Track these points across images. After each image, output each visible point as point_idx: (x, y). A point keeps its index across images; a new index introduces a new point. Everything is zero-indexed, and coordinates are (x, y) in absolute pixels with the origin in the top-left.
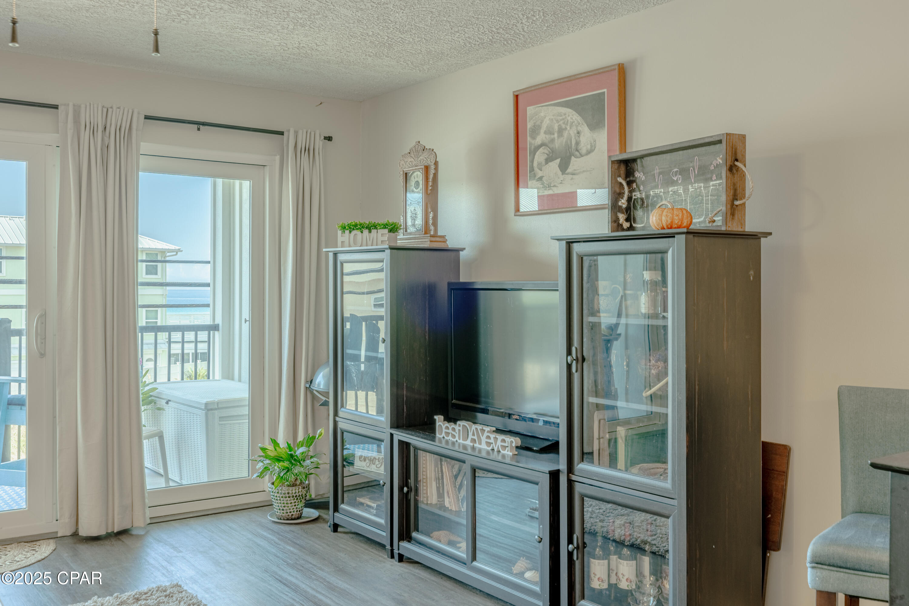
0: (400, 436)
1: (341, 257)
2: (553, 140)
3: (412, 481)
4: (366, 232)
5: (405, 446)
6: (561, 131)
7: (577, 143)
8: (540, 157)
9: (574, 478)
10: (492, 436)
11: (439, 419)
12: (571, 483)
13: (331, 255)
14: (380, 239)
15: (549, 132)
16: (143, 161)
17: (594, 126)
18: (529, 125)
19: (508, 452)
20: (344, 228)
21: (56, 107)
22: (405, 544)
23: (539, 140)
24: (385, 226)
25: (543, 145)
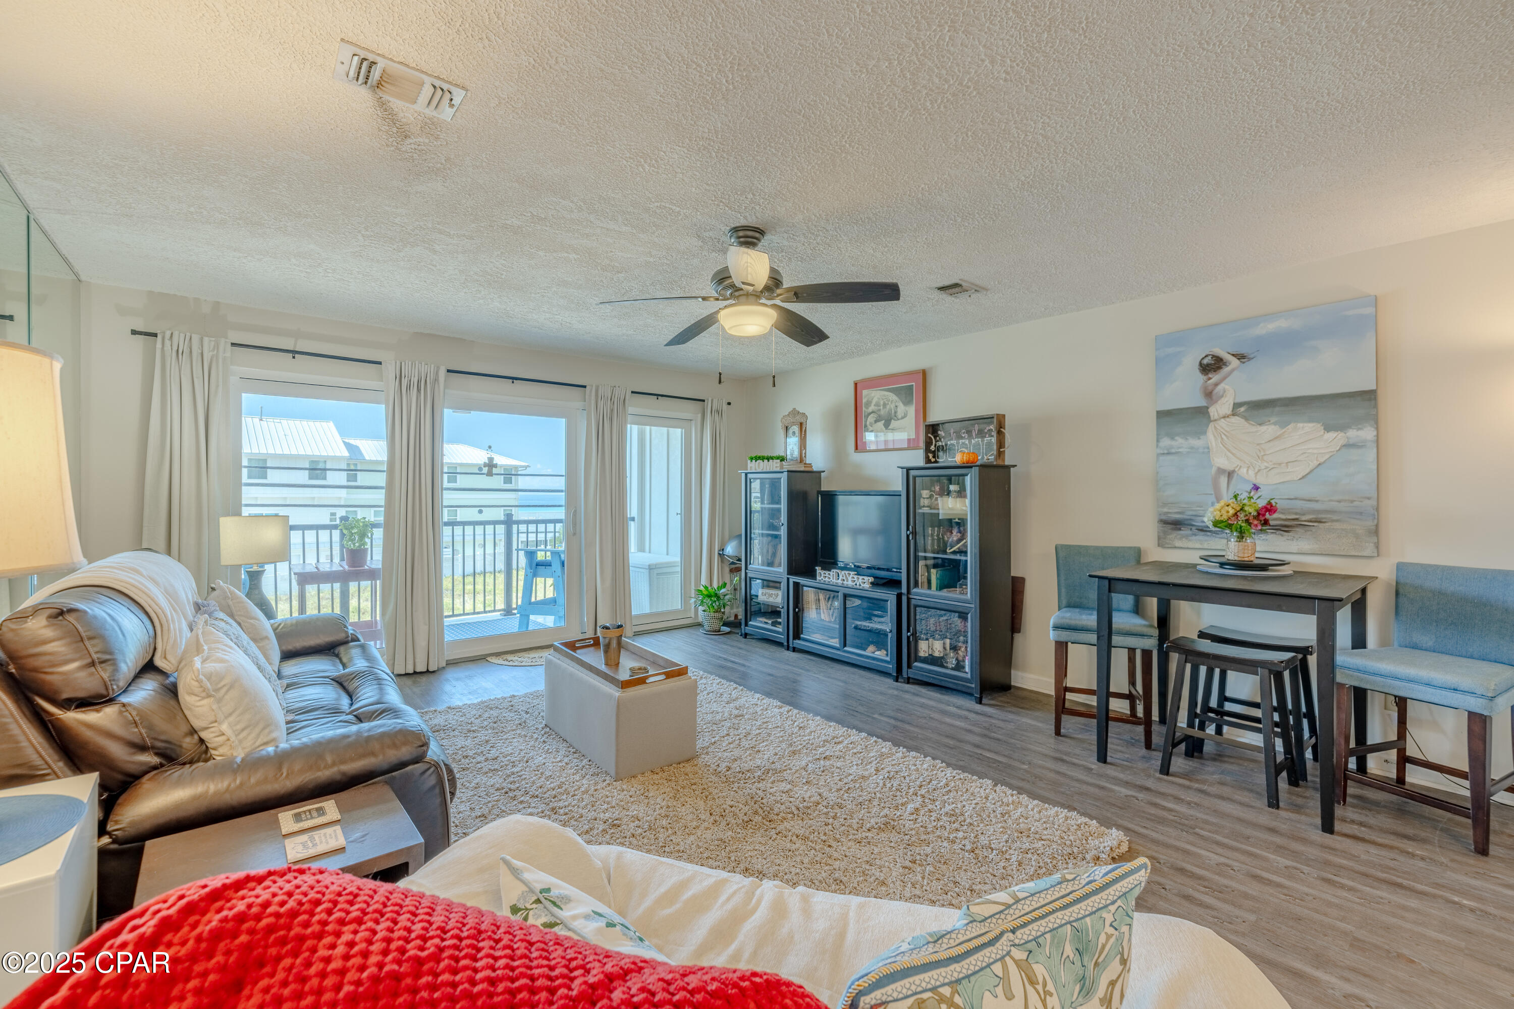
0: (793, 579)
1: (750, 476)
2: (879, 410)
3: (800, 605)
4: (766, 461)
5: (796, 585)
6: (885, 405)
7: (896, 412)
8: (871, 419)
9: (911, 596)
10: (856, 577)
11: (818, 569)
12: (909, 599)
13: (743, 475)
14: (775, 465)
15: (877, 405)
16: (630, 418)
17: (907, 403)
18: (864, 401)
19: (867, 586)
20: (752, 459)
21: (585, 387)
22: (797, 641)
23: (871, 409)
24: (778, 458)
25: (873, 412)
